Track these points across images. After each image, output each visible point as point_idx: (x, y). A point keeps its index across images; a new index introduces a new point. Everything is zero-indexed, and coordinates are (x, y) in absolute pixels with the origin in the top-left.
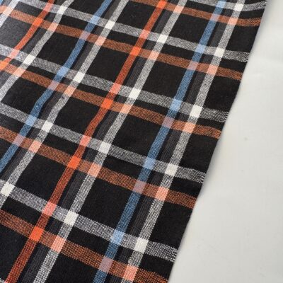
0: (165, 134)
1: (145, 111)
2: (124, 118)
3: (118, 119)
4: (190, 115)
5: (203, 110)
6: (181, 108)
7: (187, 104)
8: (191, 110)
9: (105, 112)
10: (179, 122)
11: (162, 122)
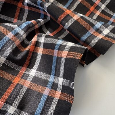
0: (89, 35)
1: (84, 22)
2: (73, 21)
3: (71, 20)
4: (103, 32)
5: (109, 33)
6: (100, 27)
7: (103, 27)
8: (104, 30)
9: (66, 14)
10: (97, 33)
11: (89, 30)
